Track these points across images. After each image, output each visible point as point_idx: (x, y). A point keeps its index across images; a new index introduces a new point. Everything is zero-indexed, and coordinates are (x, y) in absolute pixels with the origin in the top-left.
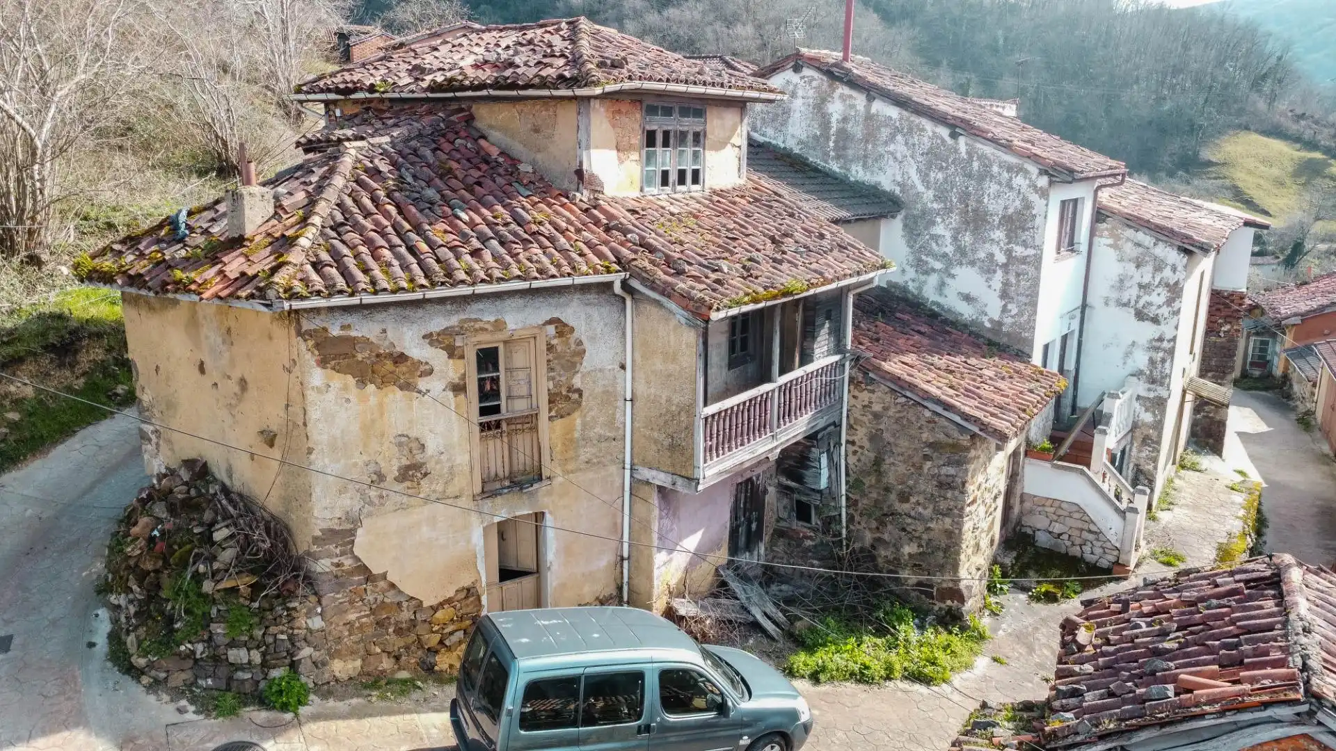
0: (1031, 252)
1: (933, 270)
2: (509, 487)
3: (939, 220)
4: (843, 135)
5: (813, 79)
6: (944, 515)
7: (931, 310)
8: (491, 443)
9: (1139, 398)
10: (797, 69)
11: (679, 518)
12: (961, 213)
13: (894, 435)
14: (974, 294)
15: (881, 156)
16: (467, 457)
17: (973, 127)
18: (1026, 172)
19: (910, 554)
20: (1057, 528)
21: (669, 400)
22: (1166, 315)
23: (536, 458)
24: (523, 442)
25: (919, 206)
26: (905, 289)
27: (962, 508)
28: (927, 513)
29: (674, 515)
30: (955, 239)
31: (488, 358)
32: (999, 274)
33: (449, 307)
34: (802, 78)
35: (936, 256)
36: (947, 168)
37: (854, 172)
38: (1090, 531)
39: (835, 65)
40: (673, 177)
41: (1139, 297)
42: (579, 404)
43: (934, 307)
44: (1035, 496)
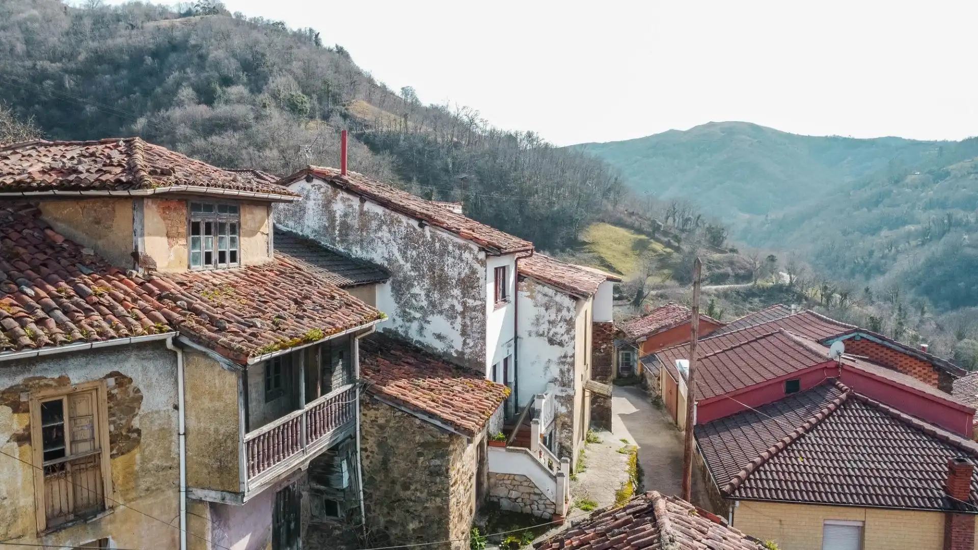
0: (478, 303)
1: (414, 318)
2: (72, 521)
3: (416, 283)
4: (345, 227)
5: (320, 187)
6: (436, 496)
7: (416, 347)
8: (56, 485)
9: (556, 397)
10: (309, 180)
11: (228, 527)
12: (431, 278)
13: (395, 440)
14: (443, 333)
15: (373, 240)
16: (31, 499)
17: (433, 220)
18: (471, 249)
19: (413, 529)
20: (514, 494)
21: (217, 431)
22: (567, 340)
23: (99, 492)
24: (86, 480)
25: (401, 274)
26: (396, 333)
27: (448, 489)
28: (424, 496)
29: (225, 524)
30: (427, 296)
31: (52, 410)
32: (459, 319)
33: (14, 368)
34: (313, 186)
35: (415, 309)
36: (418, 248)
37: (354, 252)
38: (535, 494)
39: (336, 177)
40: (215, 257)
41: (549, 330)
42: (139, 442)
43: (418, 345)
44: (497, 474)
